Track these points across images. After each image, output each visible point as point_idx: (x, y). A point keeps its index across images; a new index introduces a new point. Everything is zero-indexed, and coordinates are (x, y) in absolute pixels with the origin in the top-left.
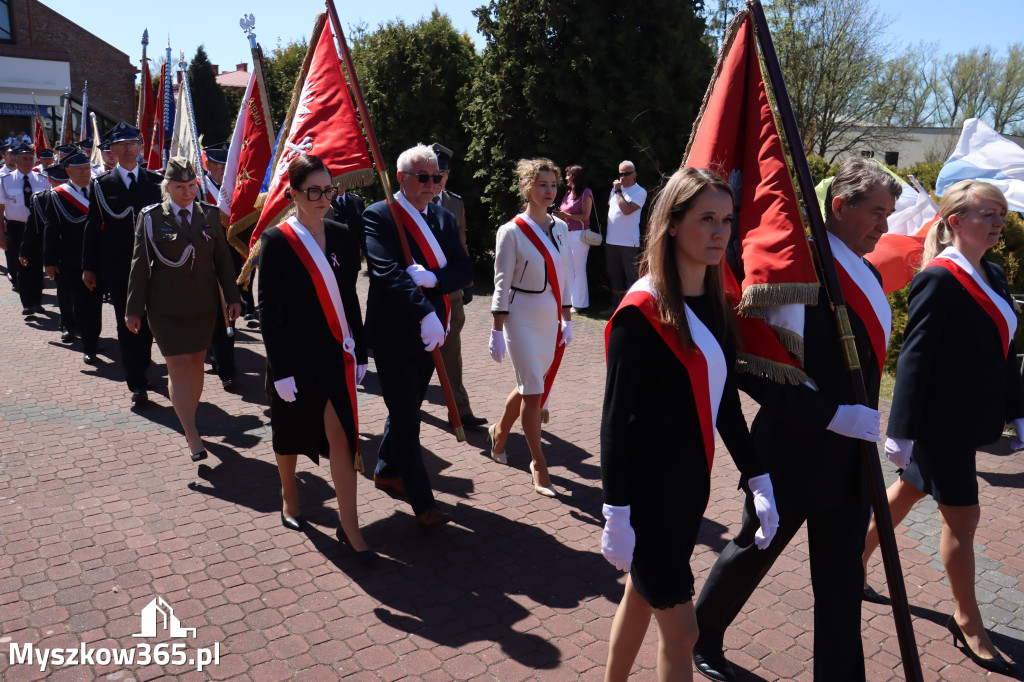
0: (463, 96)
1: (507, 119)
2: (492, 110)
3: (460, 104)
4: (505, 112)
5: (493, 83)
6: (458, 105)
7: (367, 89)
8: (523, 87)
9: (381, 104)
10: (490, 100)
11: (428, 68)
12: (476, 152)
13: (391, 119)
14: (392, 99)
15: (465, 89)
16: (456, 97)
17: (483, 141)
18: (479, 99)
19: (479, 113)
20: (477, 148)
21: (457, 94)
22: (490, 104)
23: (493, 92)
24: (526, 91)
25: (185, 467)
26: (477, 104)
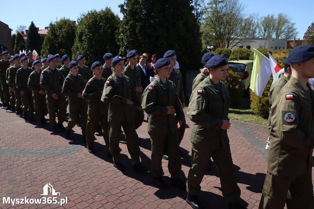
0: (117, 34)
1: (131, 40)
2: (126, 38)
3: (116, 36)
4: (131, 38)
5: (126, 29)
6: (115, 36)
7: (85, 33)
8: (136, 30)
9: (90, 37)
10: (126, 34)
11: (105, 25)
12: (122, 52)
13: (94, 42)
14: (93, 35)
15: (117, 31)
16: (114, 34)
17: (124, 48)
18: (122, 34)
19: (122, 39)
20: (122, 50)
21: (115, 33)
22: (126, 36)
23: (127, 32)
24: (137, 31)
25: (24, 169)
26: (121, 36)
